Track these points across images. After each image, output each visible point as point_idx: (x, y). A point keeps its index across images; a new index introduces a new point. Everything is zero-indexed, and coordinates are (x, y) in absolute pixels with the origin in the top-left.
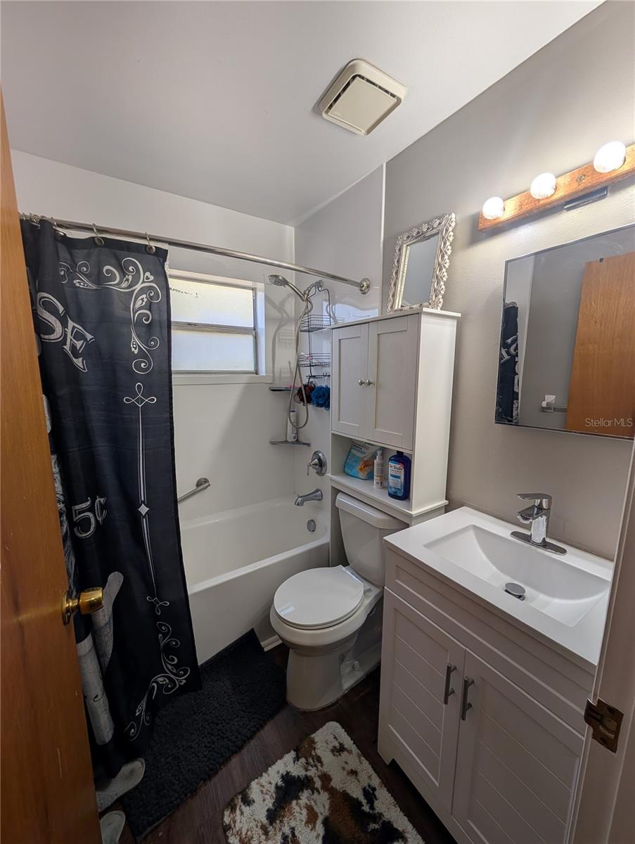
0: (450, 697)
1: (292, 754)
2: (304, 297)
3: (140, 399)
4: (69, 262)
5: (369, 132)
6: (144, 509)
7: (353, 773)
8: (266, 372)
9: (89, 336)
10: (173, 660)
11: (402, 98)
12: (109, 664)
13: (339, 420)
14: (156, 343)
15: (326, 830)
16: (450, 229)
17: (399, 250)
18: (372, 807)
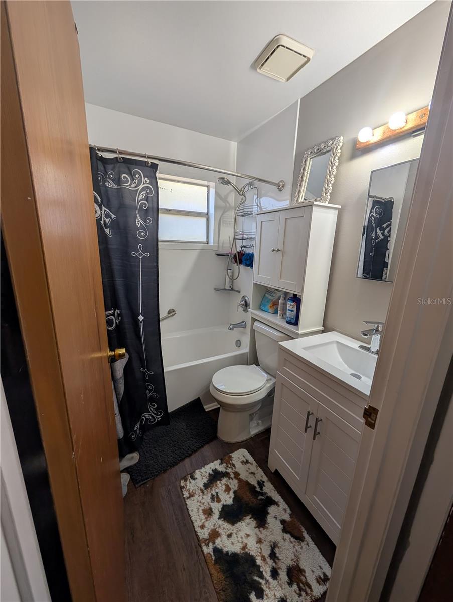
0: (308, 429)
1: (219, 461)
2: (241, 192)
3: (140, 254)
4: (103, 172)
5: (288, 79)
6: (141, 318)
7: (253, 473)
8: (214, 243)
9: (113, 216)
10: (154, 406)
11: (311, 58)
12: (122, 399)
13: (258, 274)
14: (150, 221)
15: (235, 495)
16: (339, 148)
17: (305, 161)
18: (262, 489)
